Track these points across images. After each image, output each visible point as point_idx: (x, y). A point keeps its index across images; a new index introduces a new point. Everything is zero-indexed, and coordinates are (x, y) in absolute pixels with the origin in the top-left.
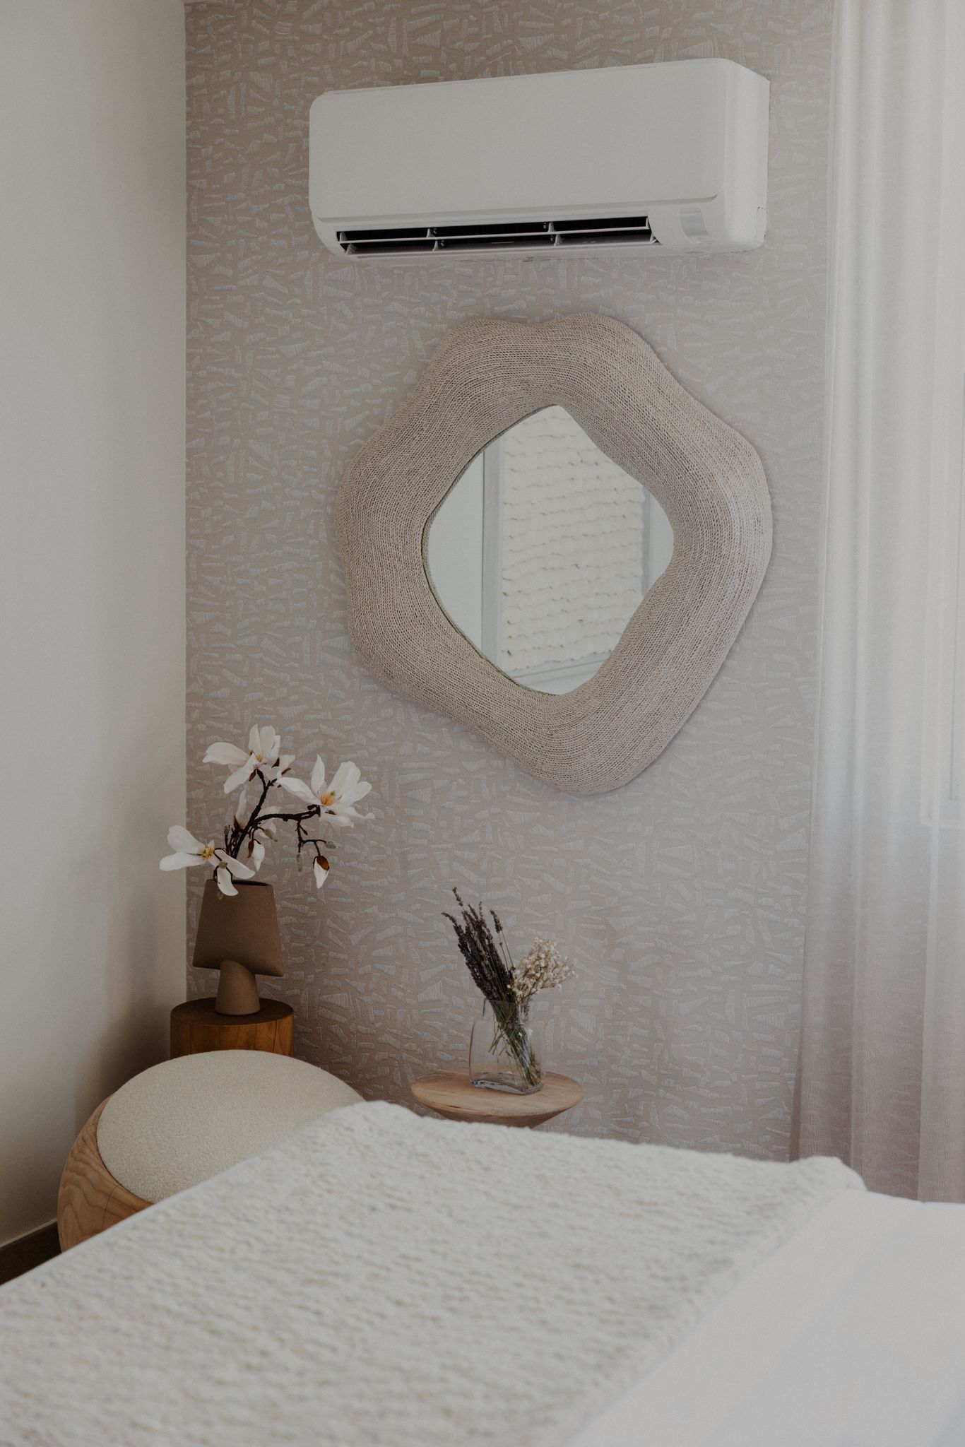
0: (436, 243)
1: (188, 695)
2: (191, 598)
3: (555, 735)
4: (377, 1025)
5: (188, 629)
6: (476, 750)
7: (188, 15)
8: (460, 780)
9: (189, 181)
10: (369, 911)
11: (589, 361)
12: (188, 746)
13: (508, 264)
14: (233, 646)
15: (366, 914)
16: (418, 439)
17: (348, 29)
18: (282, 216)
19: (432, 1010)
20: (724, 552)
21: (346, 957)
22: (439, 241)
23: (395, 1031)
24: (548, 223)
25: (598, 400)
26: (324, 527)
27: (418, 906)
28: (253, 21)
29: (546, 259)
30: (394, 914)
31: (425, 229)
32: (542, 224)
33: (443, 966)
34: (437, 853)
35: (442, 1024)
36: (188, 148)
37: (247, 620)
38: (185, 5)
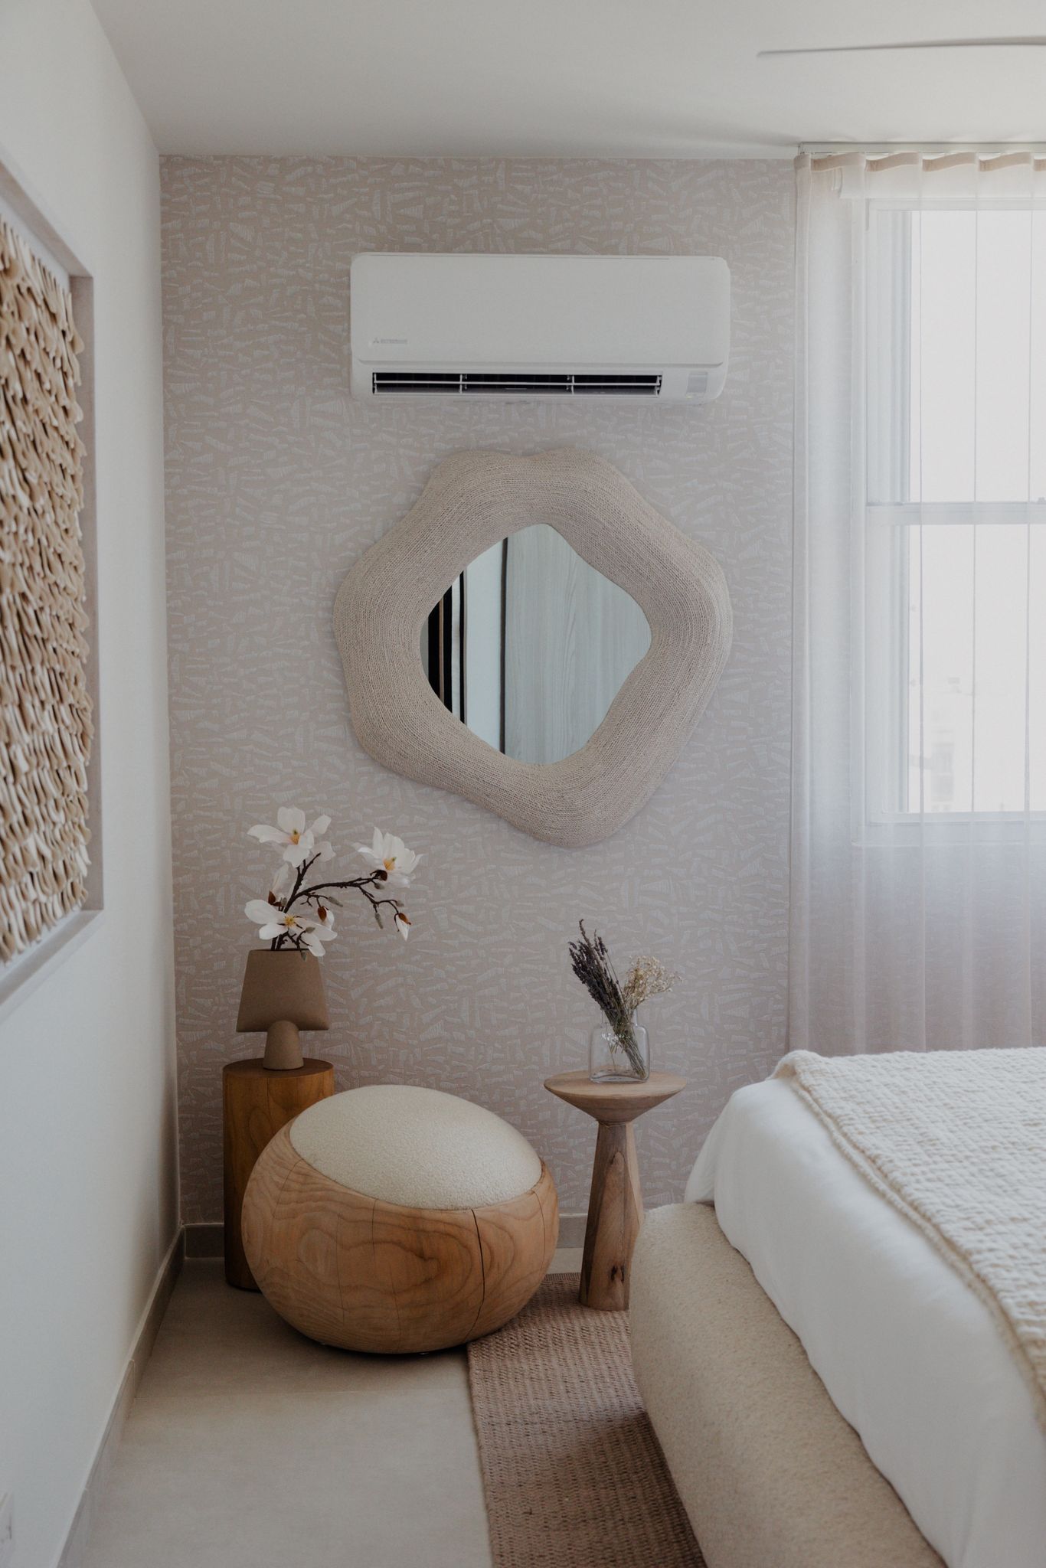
0: (461, 387)
1: (172, 788)
2: (174, 698)
3: (566, 797)
4: (380, 1068)
5: (171, 727)
6: (471, 817)
7: (162, 166)
8: (457, 844)
9: (165, 316)
10: (369, 967)
11: (589, 488)
12: (173, 836)
13: (491, 405)
14: (220, 740)
15: (366, 970)
16: (429, 551)
17: (332, 195)
18: (266, 353)
19: (435, 1046)
20: (708, 642)
21: (347, 1011)
22: (463, 385)
23: (398, 1070)
24: (571, 376)
25: (597, 520)
26: (315, 630)
27: (418, 957)
28: (233, 178)
29: (525, 402)
30: (394, 968)
31: (458, 375)
32: (566, 376)
33: (444, 1007)
34: (436, 909)
35: (443, 1058)
36: (163, 285)
37: (236, 716)
38: (160, 156)
